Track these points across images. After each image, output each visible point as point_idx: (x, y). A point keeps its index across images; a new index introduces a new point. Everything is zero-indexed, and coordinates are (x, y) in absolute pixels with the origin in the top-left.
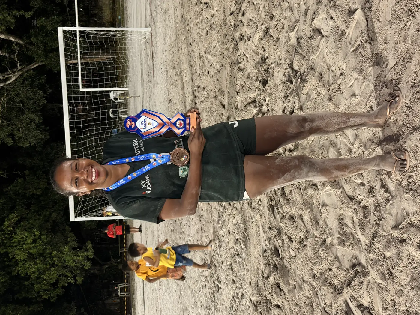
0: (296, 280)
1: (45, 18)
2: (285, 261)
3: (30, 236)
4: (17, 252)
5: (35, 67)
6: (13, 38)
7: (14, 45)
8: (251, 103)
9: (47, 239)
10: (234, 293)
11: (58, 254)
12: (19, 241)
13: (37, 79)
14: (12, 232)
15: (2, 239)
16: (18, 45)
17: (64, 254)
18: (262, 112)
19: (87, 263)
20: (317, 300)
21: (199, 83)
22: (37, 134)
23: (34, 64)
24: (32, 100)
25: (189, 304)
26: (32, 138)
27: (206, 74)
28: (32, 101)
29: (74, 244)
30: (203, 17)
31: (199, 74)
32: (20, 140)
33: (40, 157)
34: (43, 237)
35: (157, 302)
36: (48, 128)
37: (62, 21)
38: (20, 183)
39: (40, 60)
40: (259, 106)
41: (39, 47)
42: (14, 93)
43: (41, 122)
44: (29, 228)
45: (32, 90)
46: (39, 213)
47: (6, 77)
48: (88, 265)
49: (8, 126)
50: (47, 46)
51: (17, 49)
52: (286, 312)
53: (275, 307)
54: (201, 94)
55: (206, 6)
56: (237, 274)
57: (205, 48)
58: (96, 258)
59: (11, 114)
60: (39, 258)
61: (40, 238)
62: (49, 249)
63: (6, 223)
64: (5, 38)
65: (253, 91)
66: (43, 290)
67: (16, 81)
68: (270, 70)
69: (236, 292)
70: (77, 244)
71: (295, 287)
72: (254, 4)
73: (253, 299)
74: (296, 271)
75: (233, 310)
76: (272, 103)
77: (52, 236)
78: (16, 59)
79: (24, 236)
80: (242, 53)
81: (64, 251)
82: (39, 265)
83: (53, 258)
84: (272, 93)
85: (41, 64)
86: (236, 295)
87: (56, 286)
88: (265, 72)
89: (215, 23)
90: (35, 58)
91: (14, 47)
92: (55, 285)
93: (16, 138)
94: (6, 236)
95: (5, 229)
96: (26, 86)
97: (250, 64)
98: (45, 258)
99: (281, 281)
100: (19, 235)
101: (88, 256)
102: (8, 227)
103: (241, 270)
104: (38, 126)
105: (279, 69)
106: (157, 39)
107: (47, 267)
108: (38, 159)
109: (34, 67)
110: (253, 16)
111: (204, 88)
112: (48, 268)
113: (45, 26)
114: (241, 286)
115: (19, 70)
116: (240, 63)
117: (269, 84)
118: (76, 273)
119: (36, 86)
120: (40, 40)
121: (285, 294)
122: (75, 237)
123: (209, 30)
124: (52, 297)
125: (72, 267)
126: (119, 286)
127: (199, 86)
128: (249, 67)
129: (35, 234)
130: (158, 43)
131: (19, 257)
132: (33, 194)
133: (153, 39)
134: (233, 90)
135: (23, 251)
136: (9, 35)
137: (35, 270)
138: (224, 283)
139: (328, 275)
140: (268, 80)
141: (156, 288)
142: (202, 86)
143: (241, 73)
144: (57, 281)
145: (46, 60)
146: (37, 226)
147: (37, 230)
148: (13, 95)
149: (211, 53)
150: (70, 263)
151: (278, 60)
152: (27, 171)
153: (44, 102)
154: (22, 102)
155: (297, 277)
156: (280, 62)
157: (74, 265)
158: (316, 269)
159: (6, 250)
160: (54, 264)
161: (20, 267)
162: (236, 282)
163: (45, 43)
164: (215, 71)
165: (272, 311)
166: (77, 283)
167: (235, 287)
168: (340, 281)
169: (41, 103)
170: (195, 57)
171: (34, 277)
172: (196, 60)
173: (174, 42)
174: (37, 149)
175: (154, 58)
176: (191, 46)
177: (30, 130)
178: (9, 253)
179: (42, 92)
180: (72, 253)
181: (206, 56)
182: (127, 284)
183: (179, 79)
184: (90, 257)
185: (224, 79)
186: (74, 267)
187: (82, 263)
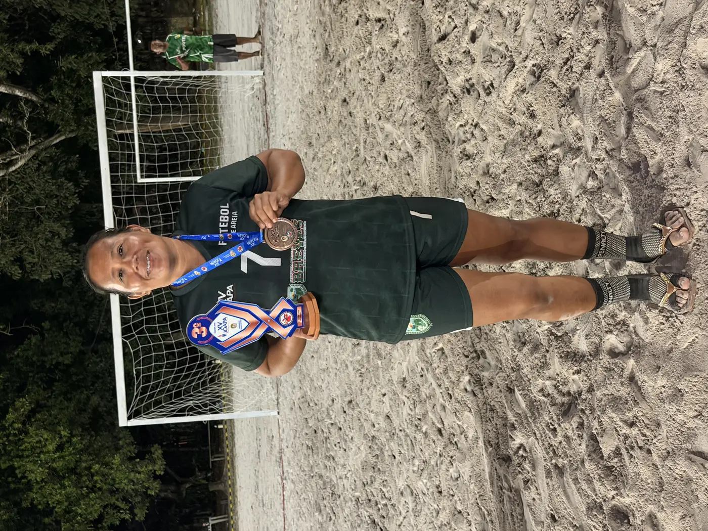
1: (76, 56)
3: (51, 439)
4: (30, 466)
5: (60, 142)
6: (21, 92)
7: (22, 103)
9: (82, 443)
11: (102, 469)
12: (33, 448)
13: (63, 162)
14: (21, 432)
15: (3, 444)
16: (30, 103)
17: (112, 469)
19: (154, 484)
21: (364, 176)
22: (64, 258)
23: (57, 135)
24: (55, 198)
26: (55, 265)
27: (381, 159)
28: (55, 201)
29: (130, 452)
30: (373, 48)
31: (365, 160)
32: (34, 269)
33: (70, 298)
34: (74, 440)
37: (105, 61)
38: (35, 343)
39: (68, 129)
41: (67, 107)
42: (22, 187)
43: (70, 236)
44: (50, 424)
45: (54, 181)
46: (69, 396)
47: (8, 160)
48: (155, 488)
49: (13, 245)
50: (79, 104)
51: (27, 111)
55: (379, 25)
57: (377, 109)
59: (17, 224)
60: (68, 477)
61: (69, 441)
62: (86, 461)
63: (10, 416)
64: (6, 92)
67: (26, 167)
68: (549, 162)
70: (136, 451)
72: (501, 16)
77: (92, 436)
78: (26, 129)
79: (42, 439)
80: (470, 121)
81: (113, 464)
82: (69, 490)
83: (93, 475)
85: (69, 136)
87: (100, 525)
88: (535, 165)
89: (399, 59)
90: (59, 126)
91: (22, 107)
92: (97, 522)
93: (28, 266)
94: (10, 438)
95: (9, 426)
96: (44, 175)
97: (490, 145)
98: (80, 476)
100: (33, 437)
101: (155, 471)
102: (13, 422)
104: (65, 243)
105: (577, 160)
106: (275, 91)
107: (83, 492)
108: (66, 301)
109: (58, 141)
110: (500, 41)
111: (376, 188)
112: (85, 494)
113: (77, 70)
115: (31, 148)
116: (465, 142)
117: (547, 193)
118: (134, 502)
119: (62, 174)
120: (68, 95)
122: (132, 439)
123: (386, 74)
125: (128, 492)
126: (210, 521)
127: (365, 184)
128: (488, 151)
129: (61, 435)
130: (277, 97)
131: (34, 475)
132: (58, 364)
133: (267, 90)
135: (40, 466)
136: (14, 87)
137: (61, 497)
140: (545, 182)
142: (372, 184)
143: (468, 163)
144: (101, 518)
145: (79, 129)
146: (64, 420)
147: (65, 428)
148: (21, 191)
149: (391, 120)
150: (123, 485)
151: (571, 139)
152: (47, 323)
153: (75, 201)
154: (37, 202)
156: (580, 145)
157: (131, 488)
159: (11, 463)
160: (95, 486)
161: (36, 493)
163: (76, 99)
164: (402, 155)
166: (137, 519)
169: (69, 203)
170: (356, 127)
171: (60, 510)
172: (357, 131)
173: (310, 97)
174: (64, 284)
175: (269, 126)
176: (345, 104)
177: (52, 250)
178: (16, 469)
179: (71, 184)
180: (127, 468)
181: (381, 126)
182: (224, 518)
183: (321, 166)
184: (158, 473)
185: (423, 172)
186: (131, 491)
187: (145, 484)
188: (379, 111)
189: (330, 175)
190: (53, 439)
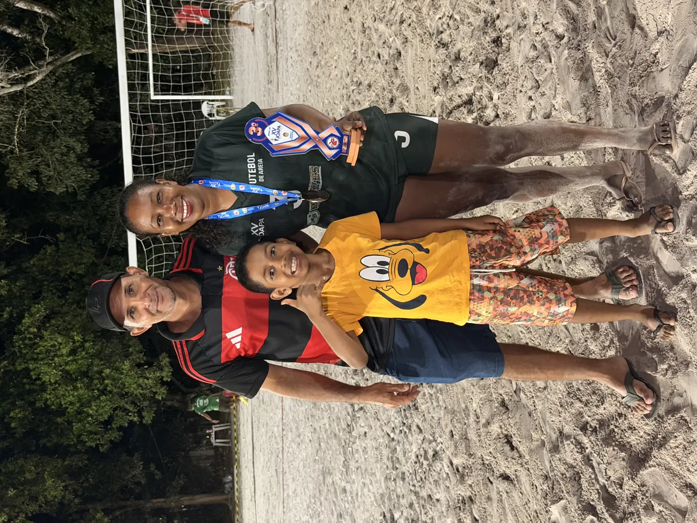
0: (545, 432)
2: (522, 395)
3: (65, 343)
4: (44, 369)
5: (76, 59)
6: (39, 9)
7: (41, 20)
8: (462, 105)
9: (94, 348)
10: (419, 449)
11: (113, 373)
12: (48, 351)
13: (79, 78)
14: (36, 336)
15: (19, 347)
16: (48, 21)
17: (122, 374)
18: (484, 120)
19: (161, 390)
20: (590, 470)
21: (360, 76)
22: (79, 173)
23: (74, 52)
24: (71, 113)
25: (335, 464)
26: (70, 179)
27: (375, 58)
28: (70, 115)
29: (139, 358)
31: (362, 61)
32: (50, 182)
33: (83, 211)
34: (87, 345)
35: (278, 456)
36: (97, 162)
38: (50, 253)
39: (84, 47)
40: (478, 110)
41: (83, 24)
42: (40, 102)
43: (86, 152)
44: (64, 329)
45: (70, 97)
47: (27, 74)
48: (162, 393)
49: (31, 158)
50: (96, 22)
51: (45, 28)
52: (523, 488)
53: (501, 478)
54: (364, 96)
56: (426, 416)
57: (373, 12)
58: (176, 382)
59: (35, 138)
60: (81, 379)
61: (82, 346)
62: (97, 365)
63: (26, 321)
64: (25, 8)
65: (467, 82)
66: (87, 432)
67: (43, 82)
68: (504, 40)
69: (423, 448)
70: (145, 358)
71: (543, 444)
73: (456, 461)
74: (545, 414)
75: (416, 479)
76: (505, 102)
77: (103, 343)
78: (44, 44)
79: (56, 343)
80: (447, 14)
81: (122, 369)
82: (81, 392)
83: (104, 379)
84: (505, 84)
85: (84, 54)
86: (422, 452)
87: (109, 427)
88: (493, 45)
90: (76, 43)
91: (40, 23)
92: (107, 423)
93: (44, 179)
94: (26, 341)
95: (25, 330)
96: (60, 91)
97: (461, 32)
98: (91, 379)
99: (515, 432)
100: (47, 341)
101: (163, 377)
102: (29, 327)
103: (434, 409)
104: (80, 158)
105: (521, 37)
106: (284, 6)
107: (94, 394)
108: (80, 214)
109: (74, 58)
111: (370, 86)
112: (96, 396)
114: (434, 437)
115: (49, 64)
116: (442, 32)
117: (500, 67)
118: (142, 406)
119: (78, 90)
120: (85, 13)
121: (520, 456)
122: (141, 346)
124: (102, 445)
125: (136, 395)
126: (213, 428)
127: (360, 83)
128: (459, 38)
129: (75, 340)
130: (286, 12)
131: (48, 377)
132: (72, 273)
133: (277, 6)
134: (426, 85)
135: (54, 368)
136: (32, 3)
137: (73, 399)
138: (401, 431)
139: (617, 424)
140: (499, 58)
141: (277, 434)
142: (367, 82)
143: (444, 51)
144: (111, 418)
145: (95, 46)
146: (77, 326)
147: (78, 333)
148: (38, 105)
149: (384, 20)
150: (132, 389)
151: (520, 19)
152: (62, 234)
153: (90, 117)
154: (53, 117)
155: (548, 426)
156: (525, 23)
157: (139, 392)
158: (589, 413)
159: (26, 365)
160: (106, 389)
161: (50, 394)
162: (423, 431)
163: (93, 17)
164: (392, 52)
165: (494, 484)
166: (144, 422)
167: (422, 439)
168: (641, 437)
169: (84, 119)
170: (354, 31)
171: (72, 411)
172: (355, 36)
173: (316, 8)
174: (79, 198)
175: (278, 41)
176: (346, 10)
177: (67, 165)
178: (31, 371)
179: (86, 100)
180: (136, 373)
181: (376, 27)
182: (227, 426)
183: (324, 73)
184: (165, 379)
185: (409, 65)
186: (139, 396)
187: (152, 389)
188: (375, 13)
189: (331, 79)
190: (67, 343)
